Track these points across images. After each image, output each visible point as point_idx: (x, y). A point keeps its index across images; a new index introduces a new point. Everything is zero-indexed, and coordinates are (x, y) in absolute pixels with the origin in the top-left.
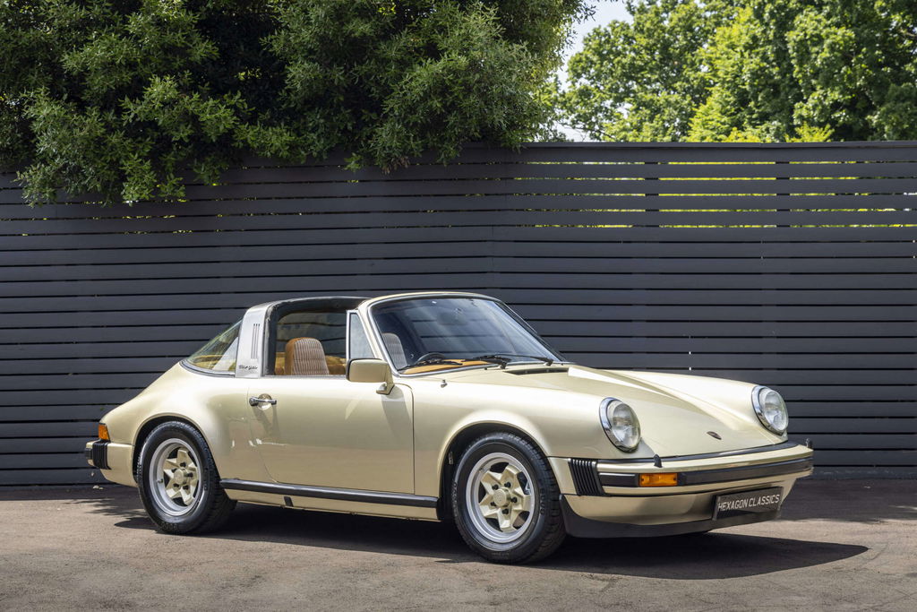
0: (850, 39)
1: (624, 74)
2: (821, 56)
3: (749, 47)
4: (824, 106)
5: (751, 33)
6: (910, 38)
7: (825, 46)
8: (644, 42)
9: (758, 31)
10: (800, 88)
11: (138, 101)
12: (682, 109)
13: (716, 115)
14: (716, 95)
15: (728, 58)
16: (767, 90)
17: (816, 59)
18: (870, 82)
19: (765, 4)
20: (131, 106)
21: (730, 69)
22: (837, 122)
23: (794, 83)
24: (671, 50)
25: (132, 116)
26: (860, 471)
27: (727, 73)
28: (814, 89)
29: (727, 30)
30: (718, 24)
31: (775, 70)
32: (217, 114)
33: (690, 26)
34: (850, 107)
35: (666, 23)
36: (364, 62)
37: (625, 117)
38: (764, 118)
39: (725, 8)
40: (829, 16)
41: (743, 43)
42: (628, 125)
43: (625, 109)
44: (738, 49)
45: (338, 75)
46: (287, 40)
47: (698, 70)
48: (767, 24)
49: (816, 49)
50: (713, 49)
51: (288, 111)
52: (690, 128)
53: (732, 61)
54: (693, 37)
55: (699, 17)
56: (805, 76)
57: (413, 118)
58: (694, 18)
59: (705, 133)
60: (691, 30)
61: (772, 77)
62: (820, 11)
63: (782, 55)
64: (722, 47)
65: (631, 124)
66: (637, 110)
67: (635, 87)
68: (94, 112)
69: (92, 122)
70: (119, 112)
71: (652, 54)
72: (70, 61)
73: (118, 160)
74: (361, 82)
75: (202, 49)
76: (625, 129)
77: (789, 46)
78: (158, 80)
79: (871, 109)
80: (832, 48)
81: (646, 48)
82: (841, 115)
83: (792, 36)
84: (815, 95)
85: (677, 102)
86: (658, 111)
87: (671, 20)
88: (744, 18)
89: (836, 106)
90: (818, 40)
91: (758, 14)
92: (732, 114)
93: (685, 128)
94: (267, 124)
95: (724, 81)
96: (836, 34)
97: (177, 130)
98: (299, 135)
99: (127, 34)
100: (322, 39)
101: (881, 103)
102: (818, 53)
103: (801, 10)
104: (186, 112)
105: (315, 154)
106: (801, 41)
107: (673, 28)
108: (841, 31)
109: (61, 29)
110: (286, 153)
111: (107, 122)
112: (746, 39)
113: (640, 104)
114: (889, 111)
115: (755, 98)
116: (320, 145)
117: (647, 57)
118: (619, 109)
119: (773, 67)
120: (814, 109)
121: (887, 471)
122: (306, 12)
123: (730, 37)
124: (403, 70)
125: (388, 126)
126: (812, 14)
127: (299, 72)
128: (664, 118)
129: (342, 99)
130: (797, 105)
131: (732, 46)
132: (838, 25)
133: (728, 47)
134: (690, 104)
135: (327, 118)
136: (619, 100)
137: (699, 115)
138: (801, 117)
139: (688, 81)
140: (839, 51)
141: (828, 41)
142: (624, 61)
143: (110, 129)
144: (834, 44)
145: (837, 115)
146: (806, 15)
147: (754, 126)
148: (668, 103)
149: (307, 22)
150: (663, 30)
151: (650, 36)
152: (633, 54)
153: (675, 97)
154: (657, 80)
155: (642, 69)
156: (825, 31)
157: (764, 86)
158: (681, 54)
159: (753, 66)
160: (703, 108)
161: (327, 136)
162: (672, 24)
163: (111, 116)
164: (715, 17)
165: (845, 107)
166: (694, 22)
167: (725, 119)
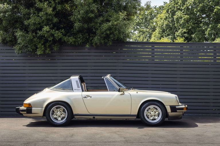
0: (188, 17)
1: (136, 25)
2: (182, 21)
3: (165, 19)
4: (182, 33)
5: (166, 16)
6: (201, 18)
7: (183, 19)
8: (141, 17)
9: (167, 15)
10: (177, 28)
11: (41, 31)
12: (149, 32)
13: (157, 34)
14: (157, 30)
15: (160, 21)
16: (169, 28)
17: (180, 22)
18: (192, 27)
19: (169, 9)
20: (39, 32)
21: (161, 24)
22: (185, 36)
23: (175, 27)
24: (147, 19)
25: (39, 34)
26: (198, 114)
27: (160, 25)
28: (180, 29)
29: (160, 15)
30: (158, 14)
31: (171, 24)
32: (58, 34)
33: (152, 14)
34: (188, 33)
35: (146, 13)
36: (92, 23)
37: (136, 34)
38: (168, 35)
39: (159, 10)
40: (183, 12)
41: (164, 18)
42: (137, 36)
43: (136, 32)
44: (163, 19)
45: (86, 26)
46: (74, 18)
47: (153, 24)
48: (169, 14)
49: (180, 20)
50: (157, 19)
51: (73, 33)
52: (151, 37)
53: (161, 22)
54: (152, 17)
55: (154, 12)
56: (178, 26)
57: (102, 35)
58: (152, 12)
59: (155, 38)
60: (152, 15)
61: (170, 26)
62: (181, 11)
63: (173, 21)
64: (159, 19)
65: (138, 36)
66: (139, 33)
67: (139, 27)
68: (30, 33)
69: (30, 35)
70: (36, 33)
71: (143, 20)
72: (26, 23)
73: (36, 44)
74: (91, 27)
75: (55, 20)
76: (136, 37)
77: (174, 19)
78: (45, 26)
79: (192, 33)
80: (184, 19)
81: (141, 19)
82: (186, 35)
83: (175, 17)
84: (180, 30)
85: (148, 31)
86: (144, 33)
87: (147, 12)
88: (164, 12)
89: (185, 33)
90: (181, 18)
91: (167, 12)
92: (161, 34)
93: (150, 37)
94: (69, 36)
95: (159, 27)
96: (185, 16)
97: (49, 38)
98: (76, 39)
99: (39, 16)
100: (83, 18)
101: (195, 32)
102: (181, 21)
103: (177, 11)
104: (51, 34)
105: (79, 43)
106: (177, 18)
107: (148, 14)
108: (186, 16)
109: (24, 15)
110: (73, 43)
111: (33, 35)
112: (164, 17)
113: (140, 31)
114: (197, 34)
115: (166, 30)
116: (81, 41)
117: (141, 21)
118: (135, 32)
119: (171, 23)
120: (180, 33)
121: (203, 114)
122: (79, 12)
123: (161, 17)
124: (100, 25)
125: (96, 37)
126: (180, 12)
127: (77, 25)
128: (146, 34)
129: (86, 31)
130: (176, 32)
131: (161, 19)
132: (185, 15)
133: (160, 19)
134: (151, 32)
135: (82, 35)
136: (135, 30)
137: (153, 34)
138: (177, 35)
139: (151, 26)
140: (186, 20)
141: (183, 18)
142: (136, 21)
143: (34, 37)
144: (185, 19)
145: (185, 35)
146: (178, 12)
147: (166, 37)
148: (146, 31)
149: (79, 14)
150: (145, 14)
151: (142, 16)
152: (138, 20)
153: (148, 30)
154: (144, 26)
155: (140, 23)
156: (182, 16)
157: (168, 28)
158: (149, 20)
159: (166, 23)
160: (154, 33)
161: (82, 39)
162: (147, 13)
163: (34, 34)
164: (157, 12)
165: (187, 33)
166: (152, 13)
167: (159, 35)
